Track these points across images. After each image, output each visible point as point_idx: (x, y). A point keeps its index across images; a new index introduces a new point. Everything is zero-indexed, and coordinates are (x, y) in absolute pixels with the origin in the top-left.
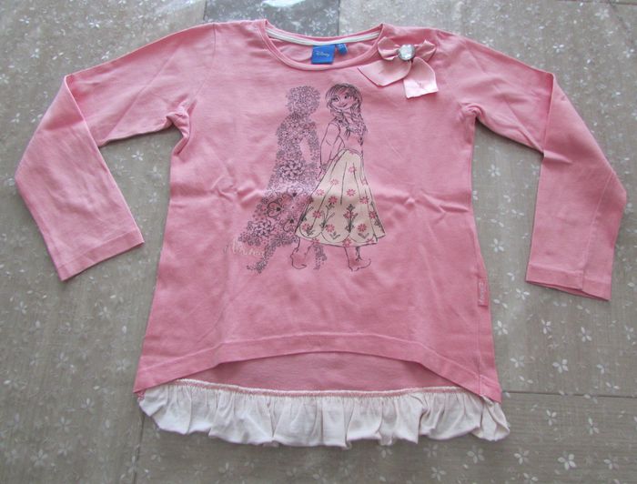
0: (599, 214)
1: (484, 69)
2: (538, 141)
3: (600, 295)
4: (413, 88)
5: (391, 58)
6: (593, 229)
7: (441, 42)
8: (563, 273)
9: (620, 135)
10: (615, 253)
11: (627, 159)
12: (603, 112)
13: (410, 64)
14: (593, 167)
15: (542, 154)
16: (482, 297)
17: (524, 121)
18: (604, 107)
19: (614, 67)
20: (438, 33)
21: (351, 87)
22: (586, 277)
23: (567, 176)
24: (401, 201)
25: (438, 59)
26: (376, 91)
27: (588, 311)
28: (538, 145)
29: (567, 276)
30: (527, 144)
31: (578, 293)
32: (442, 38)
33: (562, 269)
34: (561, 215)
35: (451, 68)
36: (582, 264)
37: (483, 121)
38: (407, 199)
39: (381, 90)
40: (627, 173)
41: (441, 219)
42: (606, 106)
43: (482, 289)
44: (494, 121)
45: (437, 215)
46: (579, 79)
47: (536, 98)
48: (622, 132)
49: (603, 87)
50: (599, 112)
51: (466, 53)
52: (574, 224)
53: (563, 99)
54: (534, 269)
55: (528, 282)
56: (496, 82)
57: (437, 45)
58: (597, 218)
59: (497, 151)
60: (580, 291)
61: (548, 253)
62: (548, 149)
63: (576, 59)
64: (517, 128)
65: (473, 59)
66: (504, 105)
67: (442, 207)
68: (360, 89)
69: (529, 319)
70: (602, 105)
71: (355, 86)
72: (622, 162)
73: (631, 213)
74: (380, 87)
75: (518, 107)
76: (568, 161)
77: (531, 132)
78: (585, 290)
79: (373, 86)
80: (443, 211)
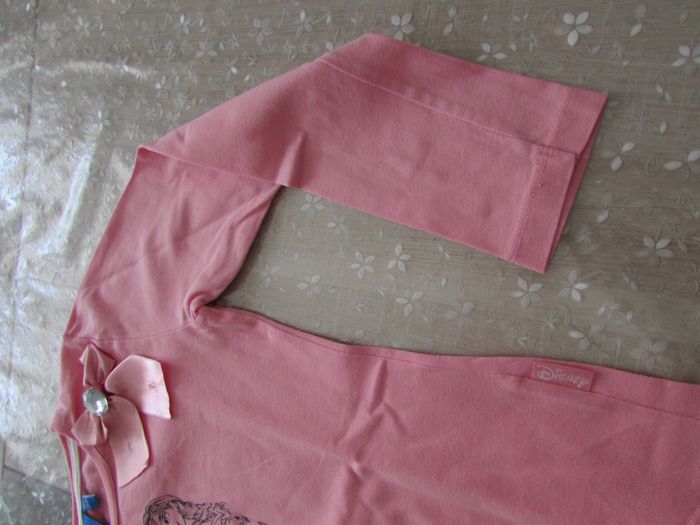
0: (410, 92)
1: (132, 263)
2: (258, 191)
3: (593, 116)
4: (156, 403)
5: (105, 430)
6: (440, 108)
7: (83, 333)
8: (534, 191)
9: (257, 24)
10: (496, 65)
11: (303, 15)
12: (213, 53)
13: (115, 399)
14: (312, 96)
15: (282, 188)
16: (573, 379)
17: (221, 210)
18: (204, 50)
19: (136, 22)
20: (69, 336)
21: (149, 510)
22: (548, 141)
23: (327, 147)
24: (355, 483)
25: (111, 344)
26: (157, 472)
27: (627, 147)
28: (266, 194)
29: (544, 185)
30: (263, 214)
31: (584, 164)
32: (78, 329)
33: (526, 191)
34: (405, 170)
35: (126, 325)
36: (517, 146)
37: (216, 293)
38: (351, 473)
39: (155, 461)
40: (329, 20)
41: (396, 418)
42: (202, 45)
43: (554, 376)
44: (216, 273)
45: (388, 424)
46: (155, 91)
47: (184, 177)
48: (251, 20)
49: (169, 47)
50: (212, 60)
51: (103, 290)
52: (426, 146)
53: (181, 137)
54: (520, 252)
55: (546, 269)
56: (152, 249)
57: (87, 341)
58: (419, 97)
59: (274, 270)
60: (578, 160)
61: (487, 211)
62: (274, 176)
63: (122, 92)
64: (232, 229)
65: (114, 280)
66: (192, 241)
67: (371, 410)
68: (153, 496)
69: (633, 286)
70: (199, 54)
71: (147, 503)
72: (308, 28)
73: (413, 21)
74: (150, 462)
75: (197, 217)
76: (299, 140)
77: (241, 201)
78: (579, 150)
79: (149, 472)
80: (380, 409)
